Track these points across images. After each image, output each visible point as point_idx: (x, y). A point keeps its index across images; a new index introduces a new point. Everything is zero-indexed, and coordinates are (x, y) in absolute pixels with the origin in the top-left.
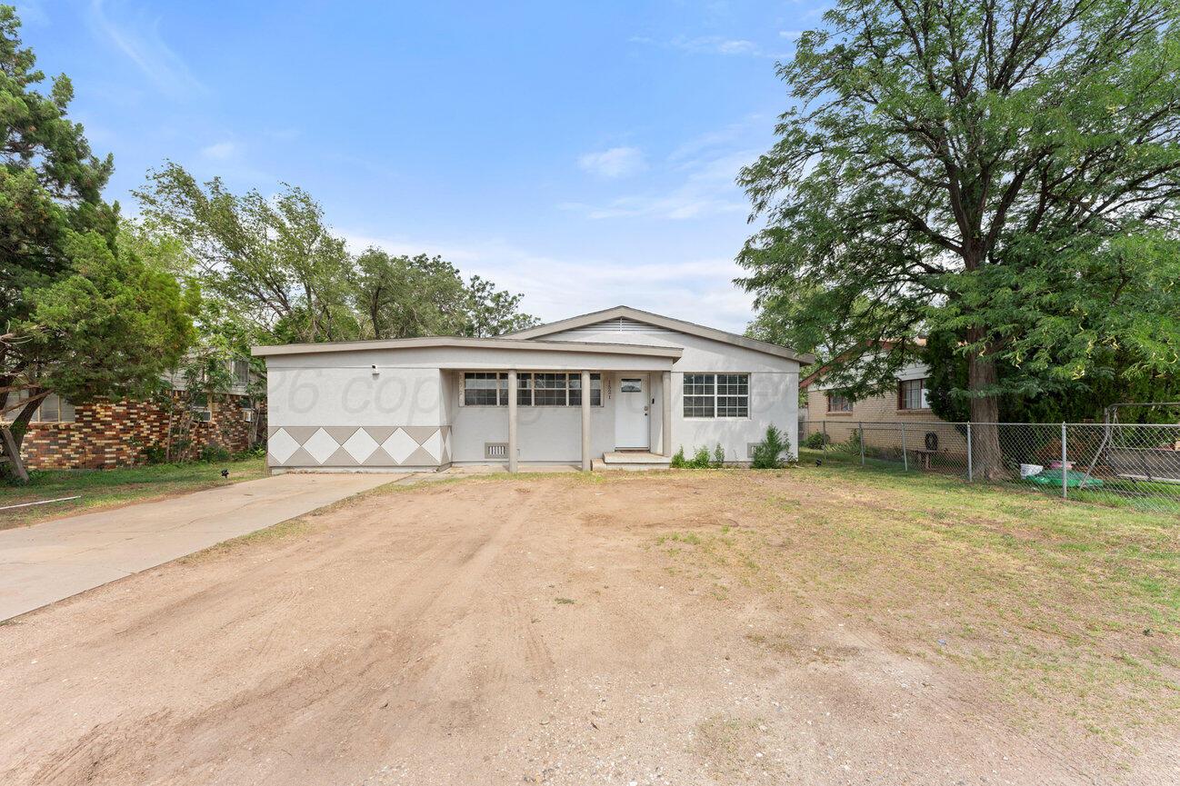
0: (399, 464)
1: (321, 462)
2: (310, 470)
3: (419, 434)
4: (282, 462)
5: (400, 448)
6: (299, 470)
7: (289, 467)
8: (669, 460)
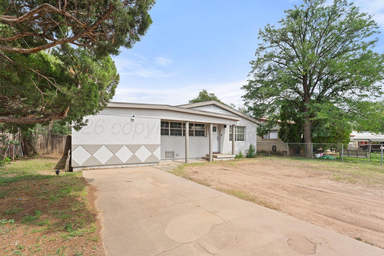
0: (143, 162)
1: (103, 163)
2: (96, 168)
3: (151, 148)
4: (80, 164)
5: (143, 155)
6: (90, 168)
7: (84, 167)
8: (235, 156)
